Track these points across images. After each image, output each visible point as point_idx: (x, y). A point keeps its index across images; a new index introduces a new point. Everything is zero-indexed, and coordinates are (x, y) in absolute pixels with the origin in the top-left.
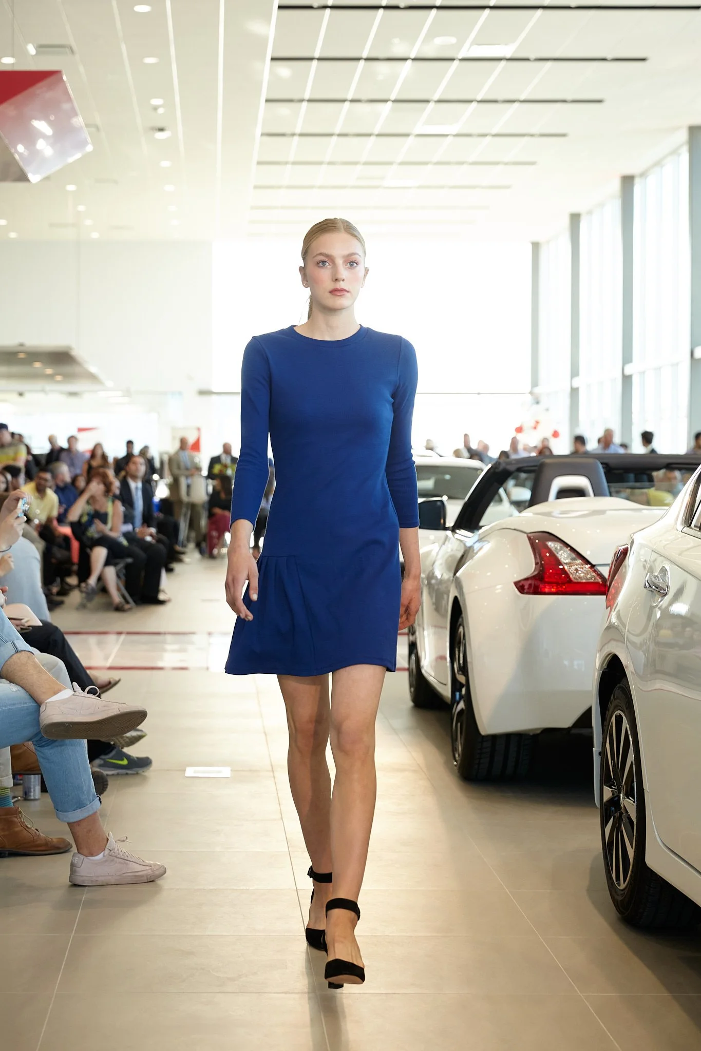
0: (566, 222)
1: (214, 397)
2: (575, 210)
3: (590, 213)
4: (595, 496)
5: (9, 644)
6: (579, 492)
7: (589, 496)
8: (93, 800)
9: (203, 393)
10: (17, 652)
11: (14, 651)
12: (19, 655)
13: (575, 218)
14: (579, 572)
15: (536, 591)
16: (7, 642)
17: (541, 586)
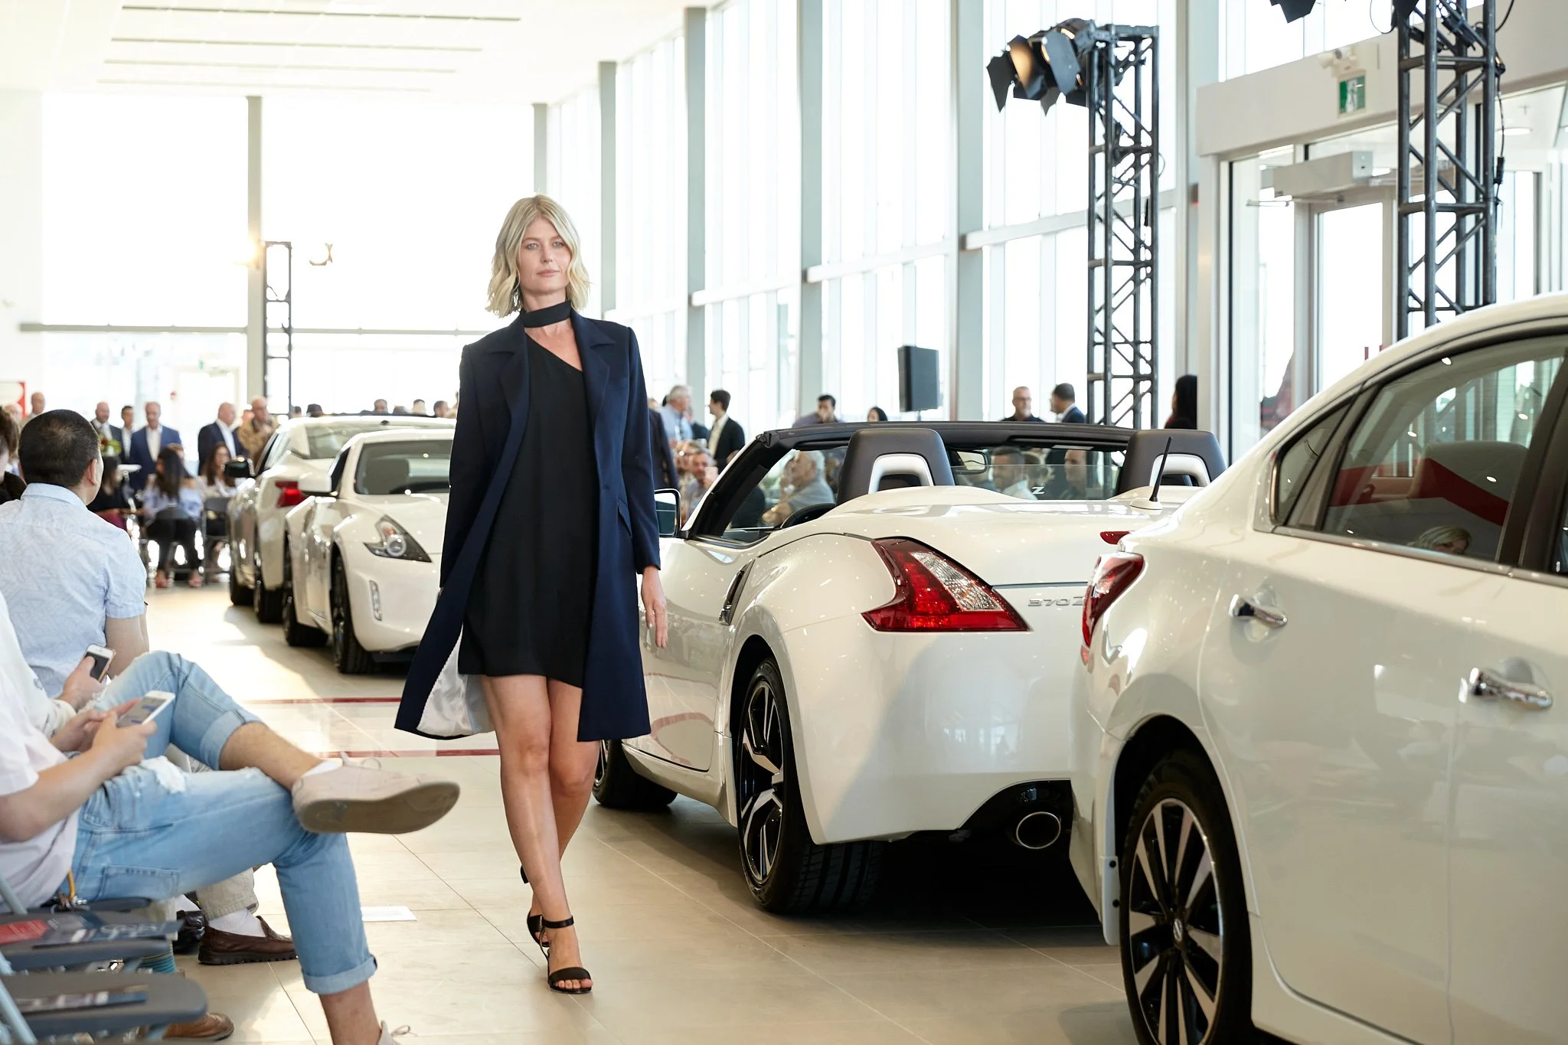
0: (594, 74)
1: (45, 334)
2: (608, 57)
3: (629, 61)
4: (935, 485)
5: (231, 715)
6: (910, 479)
7: (927, 484)
8: (365, 960)
9: (26, 328)
10: (245, 723)
11: (239, 723)
12: (245, 727)
13: (607, 69)
14: (969, 599)
15: (899, 627)
16: (226, 711)
17: (909, 618)
